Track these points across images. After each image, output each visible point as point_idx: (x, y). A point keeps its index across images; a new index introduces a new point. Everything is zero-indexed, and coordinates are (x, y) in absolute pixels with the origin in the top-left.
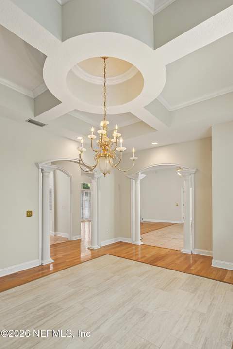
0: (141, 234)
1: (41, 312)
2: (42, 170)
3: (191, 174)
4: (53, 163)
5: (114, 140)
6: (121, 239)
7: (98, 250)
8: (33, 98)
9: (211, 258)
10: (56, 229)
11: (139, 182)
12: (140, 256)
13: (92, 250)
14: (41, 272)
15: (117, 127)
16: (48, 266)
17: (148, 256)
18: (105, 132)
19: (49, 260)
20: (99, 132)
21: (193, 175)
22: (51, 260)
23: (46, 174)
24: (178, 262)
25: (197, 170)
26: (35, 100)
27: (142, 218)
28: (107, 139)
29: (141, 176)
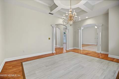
0: (82, 47)
1: (53, 63)
2: (53, 27)
3: (100, 26)
4: (55, 25)
5: (74, 15)
6: (75, 48)
7: (68, 50)
8: (50, 7)
9: (108, 55)
10: (56, 45)
11: (81, 30)
12: (82, 53)
13: (66, 50)
14: (52, 54)
15: (74, 11)
16: (54, 53)
17: (84, 53)
18: (71, 13)
19: (54, 52)
20: (69, 13)
21: (101, 27)
22: (55, 52)
23: (54, 28)
24: (95, 55)
25: (103, 25)
26: (51, 7)
27: (82, 43)
28: (71, 15)
29: (82, 28)
